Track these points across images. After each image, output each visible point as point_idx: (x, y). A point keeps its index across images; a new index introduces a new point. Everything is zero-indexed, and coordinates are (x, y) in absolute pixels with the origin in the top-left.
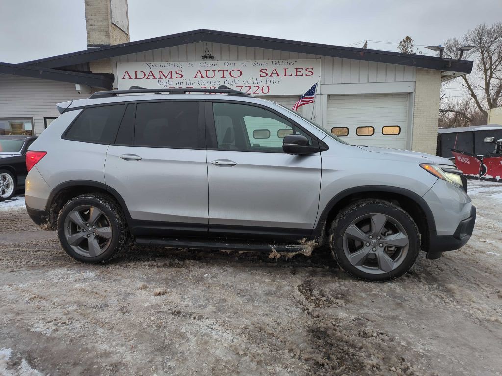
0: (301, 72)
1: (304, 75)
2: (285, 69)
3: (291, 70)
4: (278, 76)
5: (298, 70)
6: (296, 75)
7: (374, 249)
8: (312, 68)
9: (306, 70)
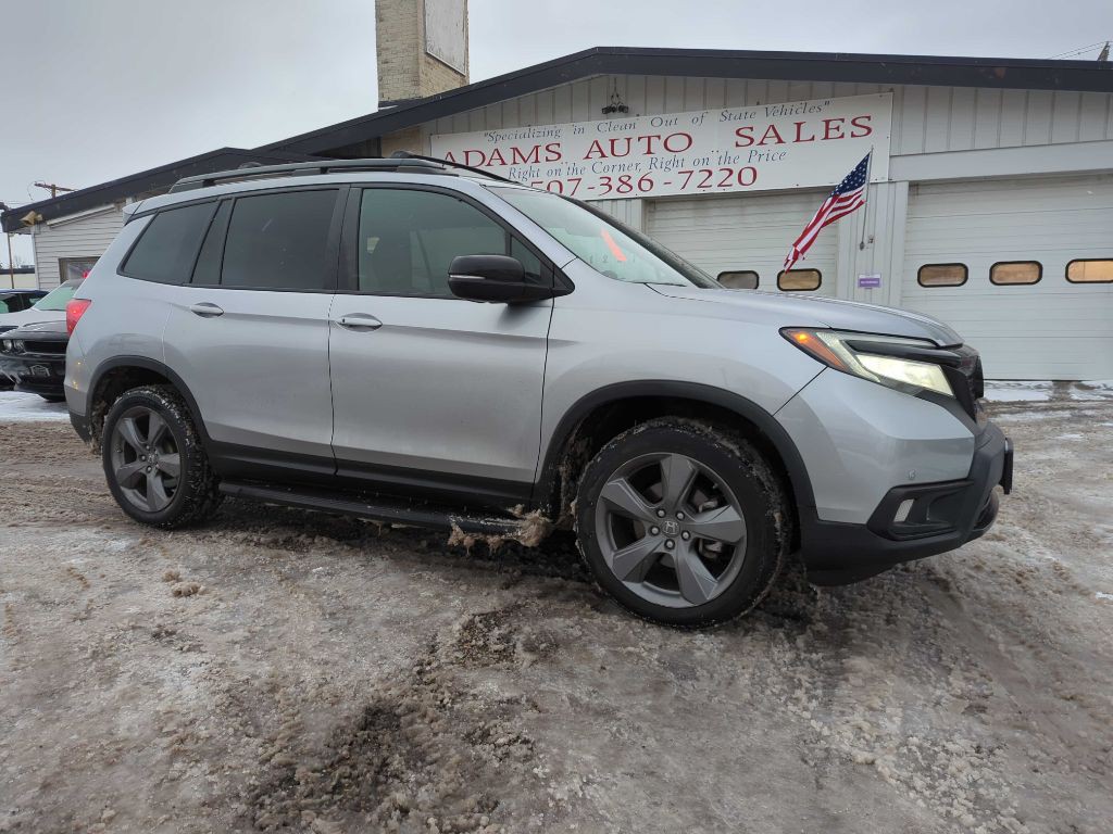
0: (838, 128)
1: (848, 135)
2: (799, 125)
3: (814, 126)
4: (780, 141)
5: (832, 125)
6: (827, 137)
7: (670, 544)
8: (869, 118)
9: (853, 122)
